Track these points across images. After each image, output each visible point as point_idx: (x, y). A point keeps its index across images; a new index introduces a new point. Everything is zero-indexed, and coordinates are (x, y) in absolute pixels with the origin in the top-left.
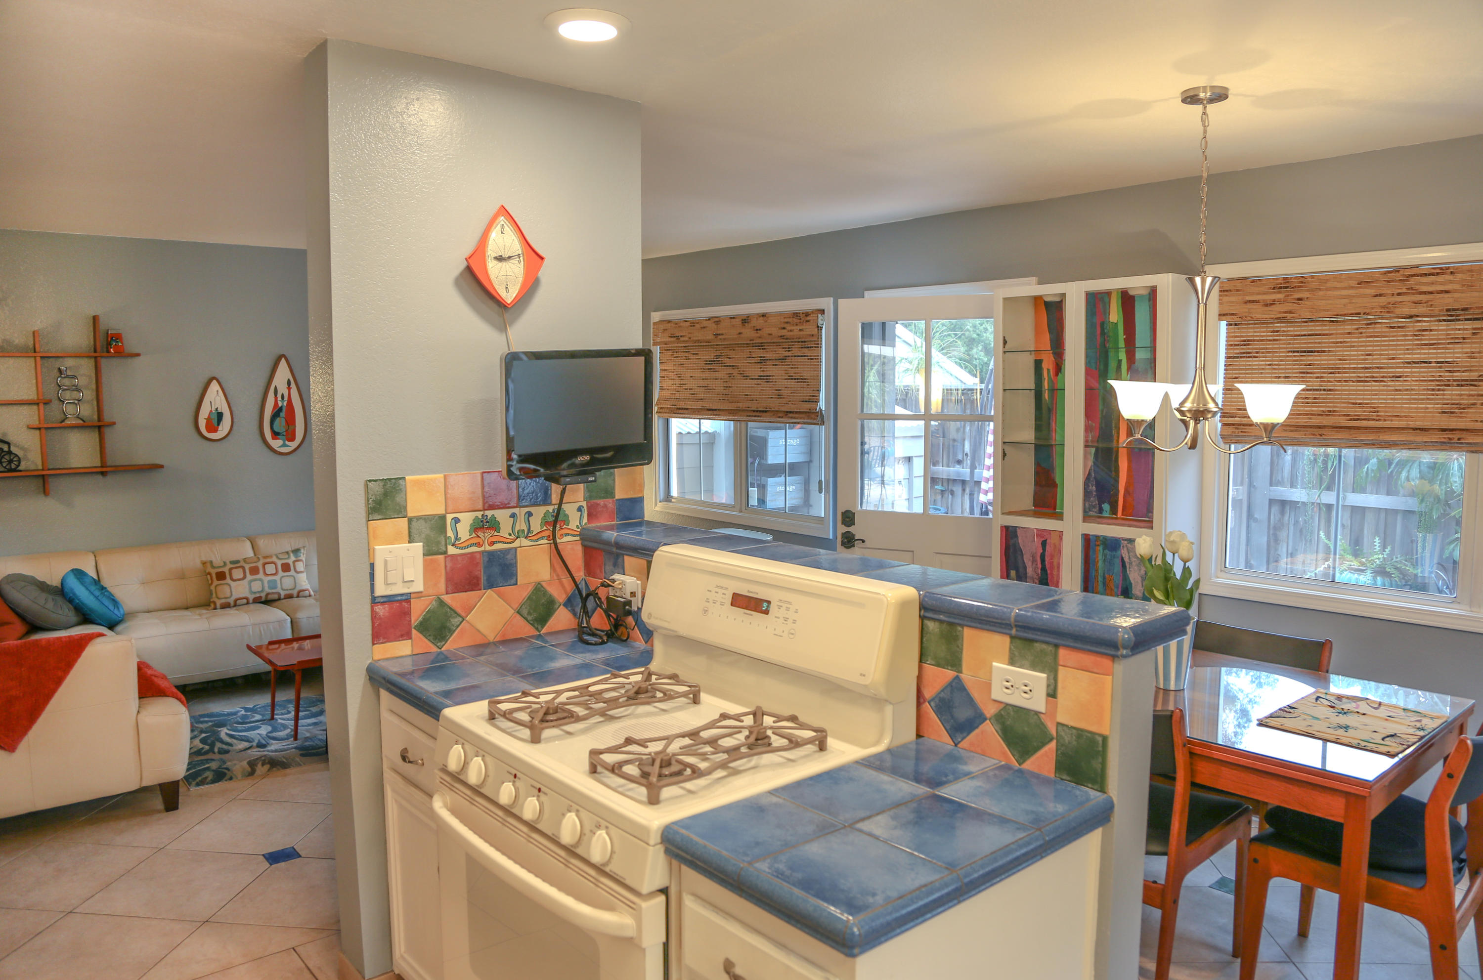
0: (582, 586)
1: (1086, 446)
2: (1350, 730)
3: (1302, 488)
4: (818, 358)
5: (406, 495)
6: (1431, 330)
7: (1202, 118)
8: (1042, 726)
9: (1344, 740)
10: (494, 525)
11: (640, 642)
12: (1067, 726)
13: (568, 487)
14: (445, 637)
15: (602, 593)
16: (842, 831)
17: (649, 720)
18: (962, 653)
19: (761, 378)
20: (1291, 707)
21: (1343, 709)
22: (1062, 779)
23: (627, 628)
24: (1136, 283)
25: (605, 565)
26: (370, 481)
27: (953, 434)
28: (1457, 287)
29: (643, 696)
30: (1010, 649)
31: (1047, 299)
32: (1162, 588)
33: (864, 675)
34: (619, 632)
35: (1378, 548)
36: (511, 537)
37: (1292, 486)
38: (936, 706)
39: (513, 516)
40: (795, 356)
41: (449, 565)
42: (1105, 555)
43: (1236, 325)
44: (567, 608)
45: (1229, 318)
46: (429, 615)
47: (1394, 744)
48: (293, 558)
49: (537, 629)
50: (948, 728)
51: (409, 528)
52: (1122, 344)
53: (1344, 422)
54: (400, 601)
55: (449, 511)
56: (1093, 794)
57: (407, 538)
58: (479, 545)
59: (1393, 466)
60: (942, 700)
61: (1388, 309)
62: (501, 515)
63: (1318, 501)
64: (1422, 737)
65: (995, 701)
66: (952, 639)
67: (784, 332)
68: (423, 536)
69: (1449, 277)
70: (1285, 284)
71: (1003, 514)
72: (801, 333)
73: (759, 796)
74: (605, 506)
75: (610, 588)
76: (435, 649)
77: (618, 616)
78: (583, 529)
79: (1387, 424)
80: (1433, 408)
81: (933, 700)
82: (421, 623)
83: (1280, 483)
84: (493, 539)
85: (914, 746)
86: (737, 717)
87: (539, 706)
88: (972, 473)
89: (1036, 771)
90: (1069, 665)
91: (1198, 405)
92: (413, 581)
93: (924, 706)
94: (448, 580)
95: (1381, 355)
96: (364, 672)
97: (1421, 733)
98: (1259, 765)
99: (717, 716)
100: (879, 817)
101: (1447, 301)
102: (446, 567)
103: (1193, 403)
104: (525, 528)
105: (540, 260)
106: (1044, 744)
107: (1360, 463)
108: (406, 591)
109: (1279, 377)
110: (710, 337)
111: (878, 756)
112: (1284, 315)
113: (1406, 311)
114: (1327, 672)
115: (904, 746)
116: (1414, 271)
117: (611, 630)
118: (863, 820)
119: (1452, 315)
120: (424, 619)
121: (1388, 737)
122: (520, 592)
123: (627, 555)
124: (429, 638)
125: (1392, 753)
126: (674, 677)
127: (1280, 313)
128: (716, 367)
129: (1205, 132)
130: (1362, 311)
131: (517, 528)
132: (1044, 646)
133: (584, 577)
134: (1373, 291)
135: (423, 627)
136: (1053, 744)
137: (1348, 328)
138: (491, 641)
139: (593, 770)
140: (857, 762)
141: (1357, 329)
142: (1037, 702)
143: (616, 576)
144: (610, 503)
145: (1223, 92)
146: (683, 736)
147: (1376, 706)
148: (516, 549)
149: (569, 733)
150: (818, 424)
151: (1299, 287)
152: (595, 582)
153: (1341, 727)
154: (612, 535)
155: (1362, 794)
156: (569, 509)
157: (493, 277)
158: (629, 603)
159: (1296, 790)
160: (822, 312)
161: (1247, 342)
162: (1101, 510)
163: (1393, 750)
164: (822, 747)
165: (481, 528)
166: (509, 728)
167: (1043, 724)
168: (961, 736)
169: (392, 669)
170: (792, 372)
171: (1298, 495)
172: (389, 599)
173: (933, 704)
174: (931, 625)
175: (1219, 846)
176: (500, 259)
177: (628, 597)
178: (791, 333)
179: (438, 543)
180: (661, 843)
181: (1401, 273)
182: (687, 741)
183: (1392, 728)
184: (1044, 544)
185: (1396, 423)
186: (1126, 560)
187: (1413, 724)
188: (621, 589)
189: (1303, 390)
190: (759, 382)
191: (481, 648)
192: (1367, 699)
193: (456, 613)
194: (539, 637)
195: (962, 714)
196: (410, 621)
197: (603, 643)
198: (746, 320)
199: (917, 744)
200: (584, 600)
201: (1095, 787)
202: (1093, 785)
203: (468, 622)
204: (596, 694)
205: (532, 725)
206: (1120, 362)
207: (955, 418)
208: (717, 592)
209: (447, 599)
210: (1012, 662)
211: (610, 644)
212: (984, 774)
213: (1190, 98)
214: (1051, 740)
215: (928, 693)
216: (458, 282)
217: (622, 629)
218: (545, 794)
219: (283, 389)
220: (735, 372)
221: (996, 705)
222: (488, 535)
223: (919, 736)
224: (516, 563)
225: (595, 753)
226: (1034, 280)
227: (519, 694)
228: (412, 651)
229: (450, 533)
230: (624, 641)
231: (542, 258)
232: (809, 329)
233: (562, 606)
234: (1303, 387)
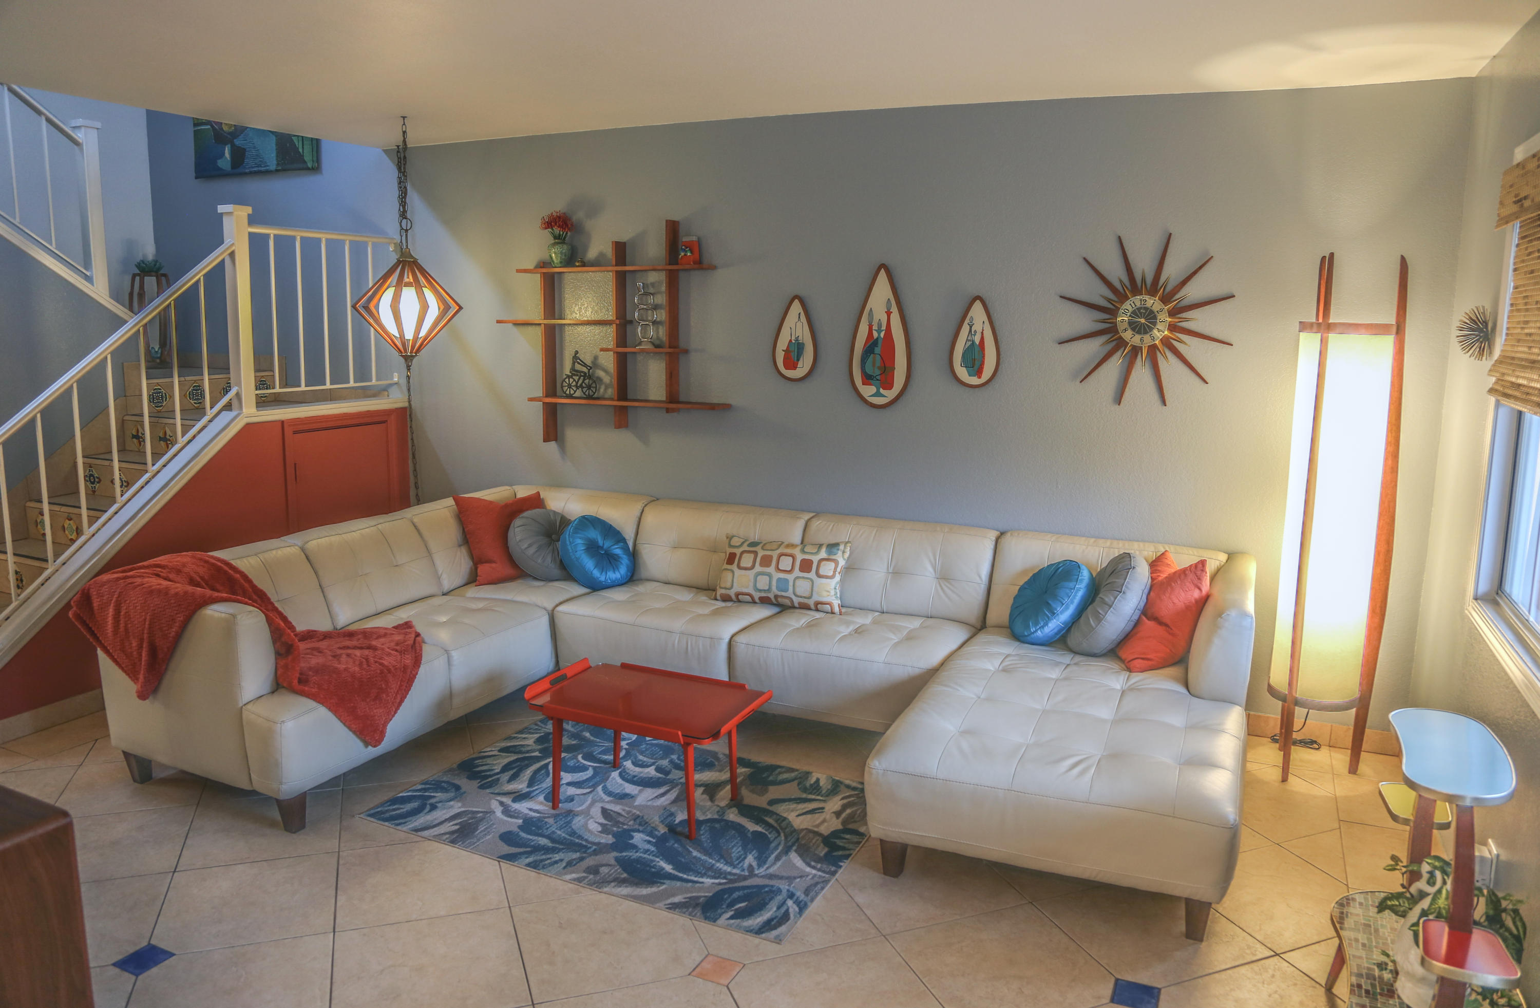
48: (823, 554)
219: (880, 315)
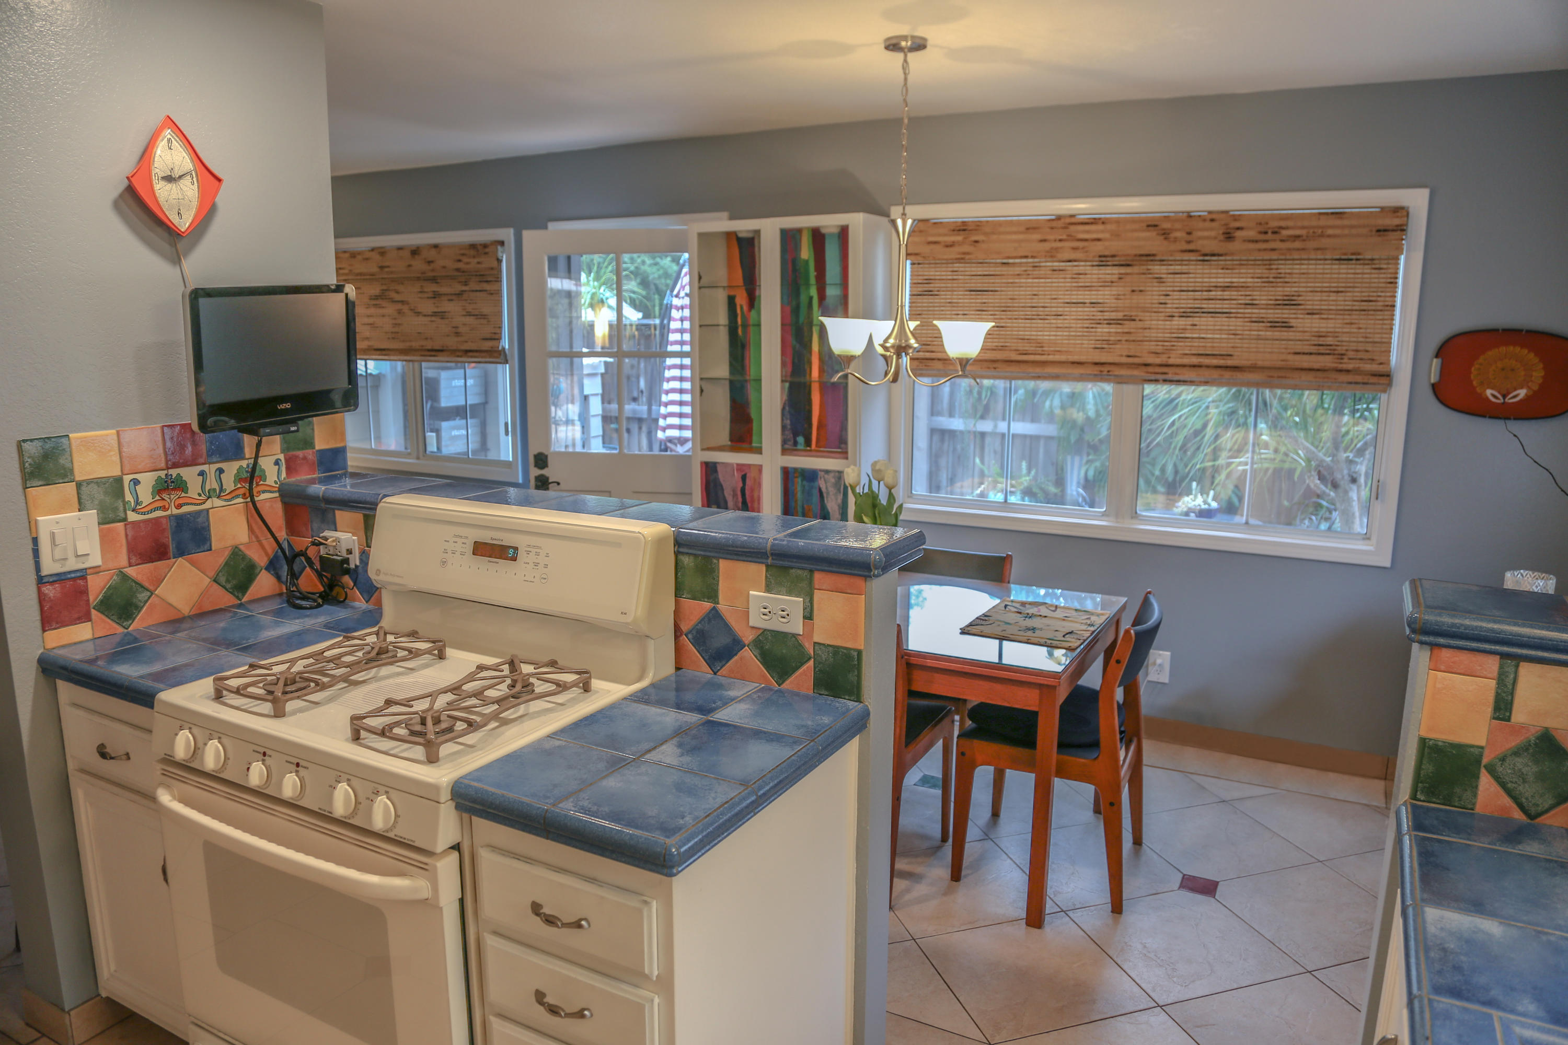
0: (285, 546)
1: (783, 381)
2: (1037, 632)
3: (960, 417)
4: (499, 292)
5: (71, 455)
6: (1086, 274)
7: (903, 65)
8: (800, 646)
9: (1033, 640)
10: (180, 485)
11: (360, 602)
12: (824, 645)
13: (264, 439)
14: (132, 614)
15: (311, 552)
16: (633, 763)
17: (398, 680)
18: (718, 585)
19: (435, 314)
20: (986, 616)
21: (1028, 614)
22: (820, 694)
23: (344, 588)
24: (829, 222)
25: (312, 522)
26: (24, 441)
27: (626, 370)
28: (1107, 235)
29: (384, 656)
30: (766, 577)
31: (740, 235)
32: (870, 514)
33: (625, 614)
34: (334, 593)
35: (1024, 471)
36: (201, 498)
37: (951, 415)
38: (693, 639)
39: (202, 473)
40: (473, 291)
41: (130, 534)
42: (803, 486)
43: (919, 264)
44: (269, 572)
45: (913, 257)
46: (111, 592)
47: (1073, 640)
49: (238, 598)
50: (707, 658)
51: (78, 494)
52: (813, 281)
53: (1015, 357)
54: (74, 579)
55: (125, 472)
56: (851, 704)
57: (77, 506)
58: (164, 509)
59: (1038, 396)
60: (699, 632)
61: (1051, 254)
62: (189, 474)
63: (974, 429)
64: (1093, 632)
65: (753, 628)
66: (707, 571)
67: (460, 265)
68: (96, 502)
69: (1101, 227)
70: (963, 228)
71: (703, 450)
72: (479, 266)
73: (540, 741)
74: (305, 458)
75: (321, 547)
76: (120, 630)
77: (332, 576)
78: (282, 484)
79: (1051, 358)
80: (1088, 344)
81: (690, 632)
82: (102, 602)
83: (939, 414)
84: (181, 501)
85: (673, 679)
86: (495, 668)
87: (274, 677)
88: (650, 410)
89: (796, 690)
90: (824, 588)
91: (900, 341)
92: (88, 555)
93: (681, 638)
94: (131, 550)
95: (1045, 295)
96: (35, 664)
97: (1092, 629)
98: (967, 668)
99: (474, 669)
100: (664, 747)
101: (1099, 248)
102: (127, 535)
103: (895, 339)
104: (216, 486)
105: (217, 183)
106: (802, 664)
107: (1009, 392)
108: (81, 566)
109: (958, 315)
110: (374, 269)
111: (643, 691)
112: (962, 256)
113: (1067, 256)
114: (1009, 582)
115: (666, 679)
116: (1073, 220)
117: (325, 591)
118: (649, 751)
119: (1103, 260)
120: (104, 597)
121: (1067, 634)
122: (216, 559)
123: (339, 509)
124: (112, 617)
125: (1073, 647)
126: (413, 635)
127: (959, 253)
128: (384, 303)
129: (906, 79)
130: (1030, 255)
131: (207, 488)
132: (800, 572)
133: (285, 536)
134: (1037, 236)
135: (106, 606)
136: (811, 663)
137: (1018, 270)
138: (186, 614)
139: (356, 738)
140: (625, 699)
141: (1026, 271)
142: (796, 626)
143: (326, 533)
144: (309, 454)
145: (921, 42)
146: (445, 691)
147: (1054, 609)
148: (207, 510)
149: (316, 703)
150: (500, 363)
151: (976, 230)
152: (300, 543)
153: (1029, 629)
154: (318, 489)
155: (1053, 684)
156: (266, 463)
157: (161, 200)
158: (346, 561)
159: (998, 687)
160: (502, 243)
161: (929, 281)
162: (796, 443)
163: (1074, 645)
164: (586, 688)
165: (165, 489)
166: (243, 705)
167: (800, 645)
168: (720, 664)
169: (75, 656)
170: (470, 308)
171: (957, 424)
172: (60, 578)
173: (690, 636)
174: (686, 560)
175: (931, 745)
176: (169, 179)
177: (345, 554)
178: (468, 266)
179: (115, 509)
180: (452, 799)
181: (1063, 221)
182: (450, 697)
183: (1069, 627)
184: (744, 478)
185: (1057, 358)
186: (824, 490)
187: (1085, 621)
188: (334, 546)
189: (994, 327)
190: (433, 318)
191: (176, 623)
192: (1046, 603)
193: (142, 587)
194: (240, 606)
195: (719, 641)
196: (88, 600)
197: (319, 606)
198: (415, 252)
199: (677, 676)
200: (290, 561)
201: (852, 698)
202: (849, 696)
203: (157, 596)
204: (335, 659)
205: (274, 698)
206: (811, 298)
207: (630, 355)
208: (456, 542)
209: (131, 572)
210: (768, 589)
211: (326, 607)
212: (748, 698)
213: (893, 46)
214: (809, 659)
215: (684, 627)
216: (117, 205)
217: (337, 589)
218: (306, 768)
220: (405, 308)
221: (754, 631)
222: (172, 498)
223: (678, 669)
224: (209, 526)
225: (356, 719)
226: (725, 215)
227: (246, 667)
228: (93, 634)
229: (129, 497)
230: (340, 602)
231: (219, 180)
232: (488, 262)
233: (263, 570)
234: (993, 324)
